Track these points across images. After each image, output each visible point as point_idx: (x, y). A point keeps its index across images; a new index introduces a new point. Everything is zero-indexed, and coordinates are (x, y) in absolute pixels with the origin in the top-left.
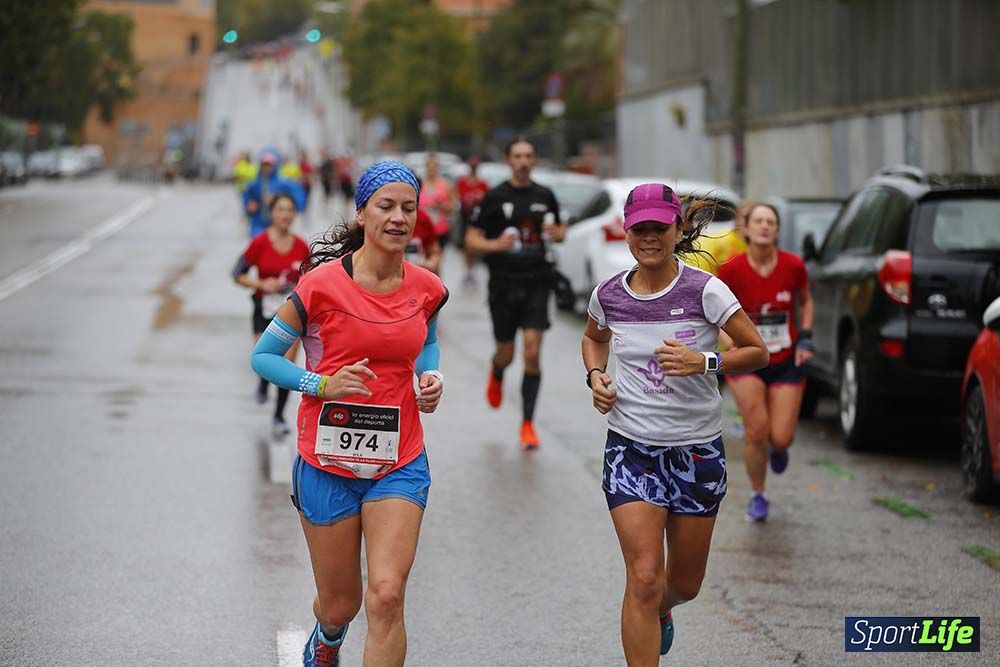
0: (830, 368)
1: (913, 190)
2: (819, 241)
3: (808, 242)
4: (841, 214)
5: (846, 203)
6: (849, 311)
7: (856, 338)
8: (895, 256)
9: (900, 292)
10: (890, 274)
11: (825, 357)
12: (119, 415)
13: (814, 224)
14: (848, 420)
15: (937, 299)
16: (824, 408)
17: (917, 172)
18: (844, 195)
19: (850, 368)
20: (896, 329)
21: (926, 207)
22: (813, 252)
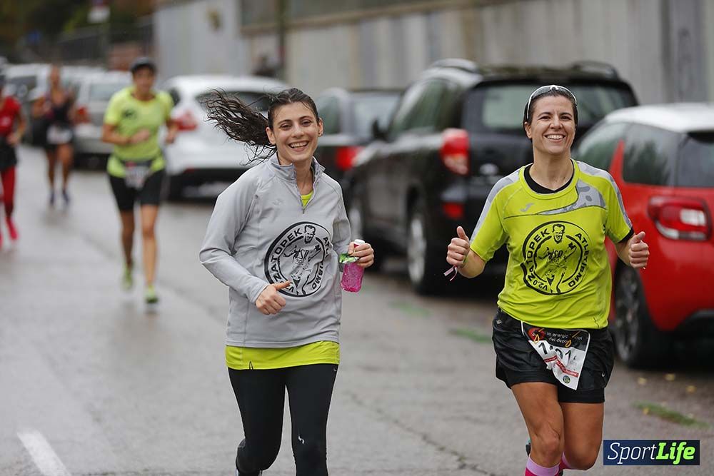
0: (399, 230)
1: (467, 80)
3: (376, 126)
5: (401, 92)
6: (416, 181)
7: (421, 203)
8: (452, 134)
9: (458, 163)
10: (449, 149)
11: (393, 221)
14: (416, 271)
15: (489, 169)
16: (391, 265)
18: (401, 85)
19: (417, 229)
20: (454, 194)
21: (478, 94)
22: (379, 134)
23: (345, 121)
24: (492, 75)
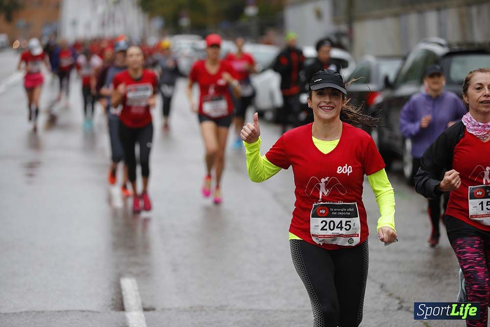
0: (398, 144)
1: (440, 51)
2: (392, 78)
3: (386, 79)
4: (403, 64)
5: (405, 58)
12: (31, 175)
13: (390, 69)
14: (408, 171)
16: (396, 166)
17: (442, 41)
19: (409, 144)
21: (447, 60)
22: (388, 84)
23: (373, 76)
24: (456, 48)
